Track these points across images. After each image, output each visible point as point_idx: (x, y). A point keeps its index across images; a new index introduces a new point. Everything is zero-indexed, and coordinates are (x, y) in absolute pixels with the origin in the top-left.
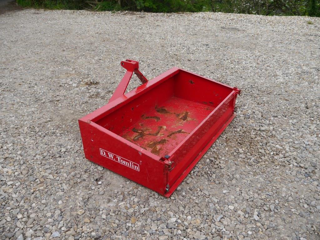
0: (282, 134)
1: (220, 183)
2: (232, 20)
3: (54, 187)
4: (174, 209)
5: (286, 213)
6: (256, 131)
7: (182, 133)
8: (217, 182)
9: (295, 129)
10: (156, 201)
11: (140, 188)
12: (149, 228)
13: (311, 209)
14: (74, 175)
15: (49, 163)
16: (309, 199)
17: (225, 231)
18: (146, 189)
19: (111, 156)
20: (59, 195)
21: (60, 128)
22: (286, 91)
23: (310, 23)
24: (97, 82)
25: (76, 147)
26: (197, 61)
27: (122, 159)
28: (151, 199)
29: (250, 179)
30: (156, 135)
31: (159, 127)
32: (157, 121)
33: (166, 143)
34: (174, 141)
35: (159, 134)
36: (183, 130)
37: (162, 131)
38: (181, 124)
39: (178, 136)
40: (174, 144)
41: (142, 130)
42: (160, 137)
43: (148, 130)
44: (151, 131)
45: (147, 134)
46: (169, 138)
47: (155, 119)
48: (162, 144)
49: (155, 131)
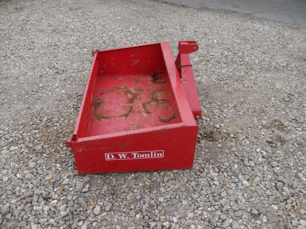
30: (143, 104)
31: (150, 113)
32: (160, 118)
33: (127, 101)
34: (123, 105)
35: (141, 106)
36: (124, 117)
37: (143, 110)
38: (133, 125)
39: (124, 111)
40: (121, 102)
41: (160, 103)
42: (138, 104)
43: (156, 106)
44: (153, 106)
45: (152, 102)
46: (130, 106)
47: (164, 119)
48: (129, 99)
49: (149, 108)
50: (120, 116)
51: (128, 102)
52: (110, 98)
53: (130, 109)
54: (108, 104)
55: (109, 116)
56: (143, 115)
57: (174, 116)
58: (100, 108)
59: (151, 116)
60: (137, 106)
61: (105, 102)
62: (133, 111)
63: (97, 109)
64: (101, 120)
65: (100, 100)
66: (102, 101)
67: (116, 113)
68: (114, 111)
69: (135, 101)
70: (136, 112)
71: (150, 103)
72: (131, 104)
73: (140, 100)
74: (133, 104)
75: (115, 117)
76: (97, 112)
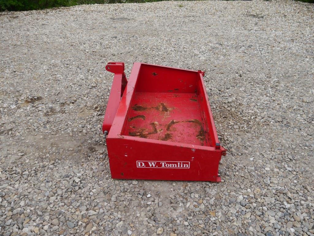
0: (245, 101)
1: (242, 154)
2: (115, 10)
3: (106, 221)
4: (233, 189)
5: (301, 157)
6: (226, 104)
7: (177, 124)
8: (240, 154)
9: (249, 94)
10: (213, 190)
11: (189, 184)
12: (231, 214)
13: (310, 149)
14: (116, 200)
15: (75, 200)
16: (303, 142)
17: (281, 188)
18: (196, 183)
19: (152, 164)
20: (121, 227)
21: (45, 158)
22: (215, 66)
23: (180, 6)
24: (38, 98)
25: (86, 171)
26: (121, 54)
27: (167, 163)
28: (207, 189)
29: (258, 142)
30: (157, 132)
31: (151, 124)
32: (144, 119)
33: (172, 137)
34: (176, 132)
35: (158, 130)
36: (175, 121)
37: (157, 127)
38: (167, 115)
39: (176, 127)
40: (179, 135)
41: (139, 132)
42: (161, 133)
43: (144, 130)
44: (147, 130)
45: (146, 134)
46: (169, 131)
47: (141, 118)
48: (170, 138)
49: (151, 128)
50: (178, 122)
51: (171, 135)
52: (190, 141)
53: (169, 128)
54: (191, 134)
55: (188, 122)
56: (158, 122)
57: (131, 120)
58: (198, 129)
59: (151, 121)
60: (162, 131)
61: (194, 136)
62: (167, 127)
63: (201, 129)
64: (195, 120)
65: (202, 139)
66: (199, 137)
67: (182, 125)
68: (184, 127)
69: (164, 136)
70: (164, 125)
71: (149, 133)
72: (168, 133)
73: (159, 137)
74: (166, 133)
75: (182, 122)
76: (200, 126)
